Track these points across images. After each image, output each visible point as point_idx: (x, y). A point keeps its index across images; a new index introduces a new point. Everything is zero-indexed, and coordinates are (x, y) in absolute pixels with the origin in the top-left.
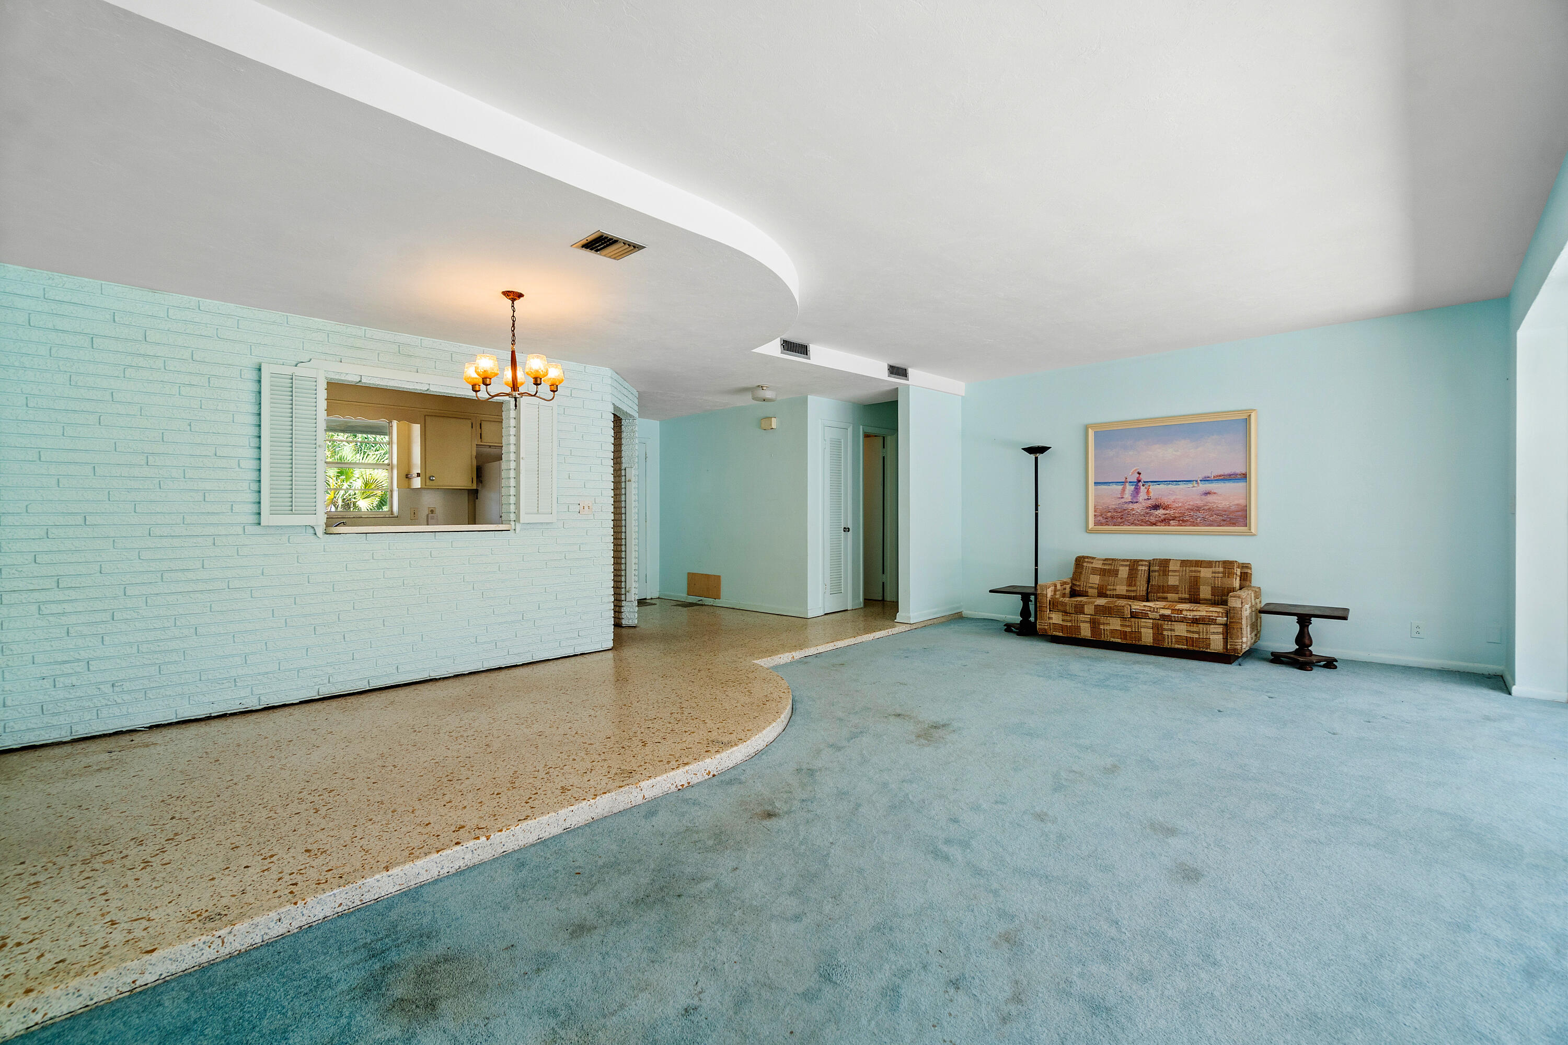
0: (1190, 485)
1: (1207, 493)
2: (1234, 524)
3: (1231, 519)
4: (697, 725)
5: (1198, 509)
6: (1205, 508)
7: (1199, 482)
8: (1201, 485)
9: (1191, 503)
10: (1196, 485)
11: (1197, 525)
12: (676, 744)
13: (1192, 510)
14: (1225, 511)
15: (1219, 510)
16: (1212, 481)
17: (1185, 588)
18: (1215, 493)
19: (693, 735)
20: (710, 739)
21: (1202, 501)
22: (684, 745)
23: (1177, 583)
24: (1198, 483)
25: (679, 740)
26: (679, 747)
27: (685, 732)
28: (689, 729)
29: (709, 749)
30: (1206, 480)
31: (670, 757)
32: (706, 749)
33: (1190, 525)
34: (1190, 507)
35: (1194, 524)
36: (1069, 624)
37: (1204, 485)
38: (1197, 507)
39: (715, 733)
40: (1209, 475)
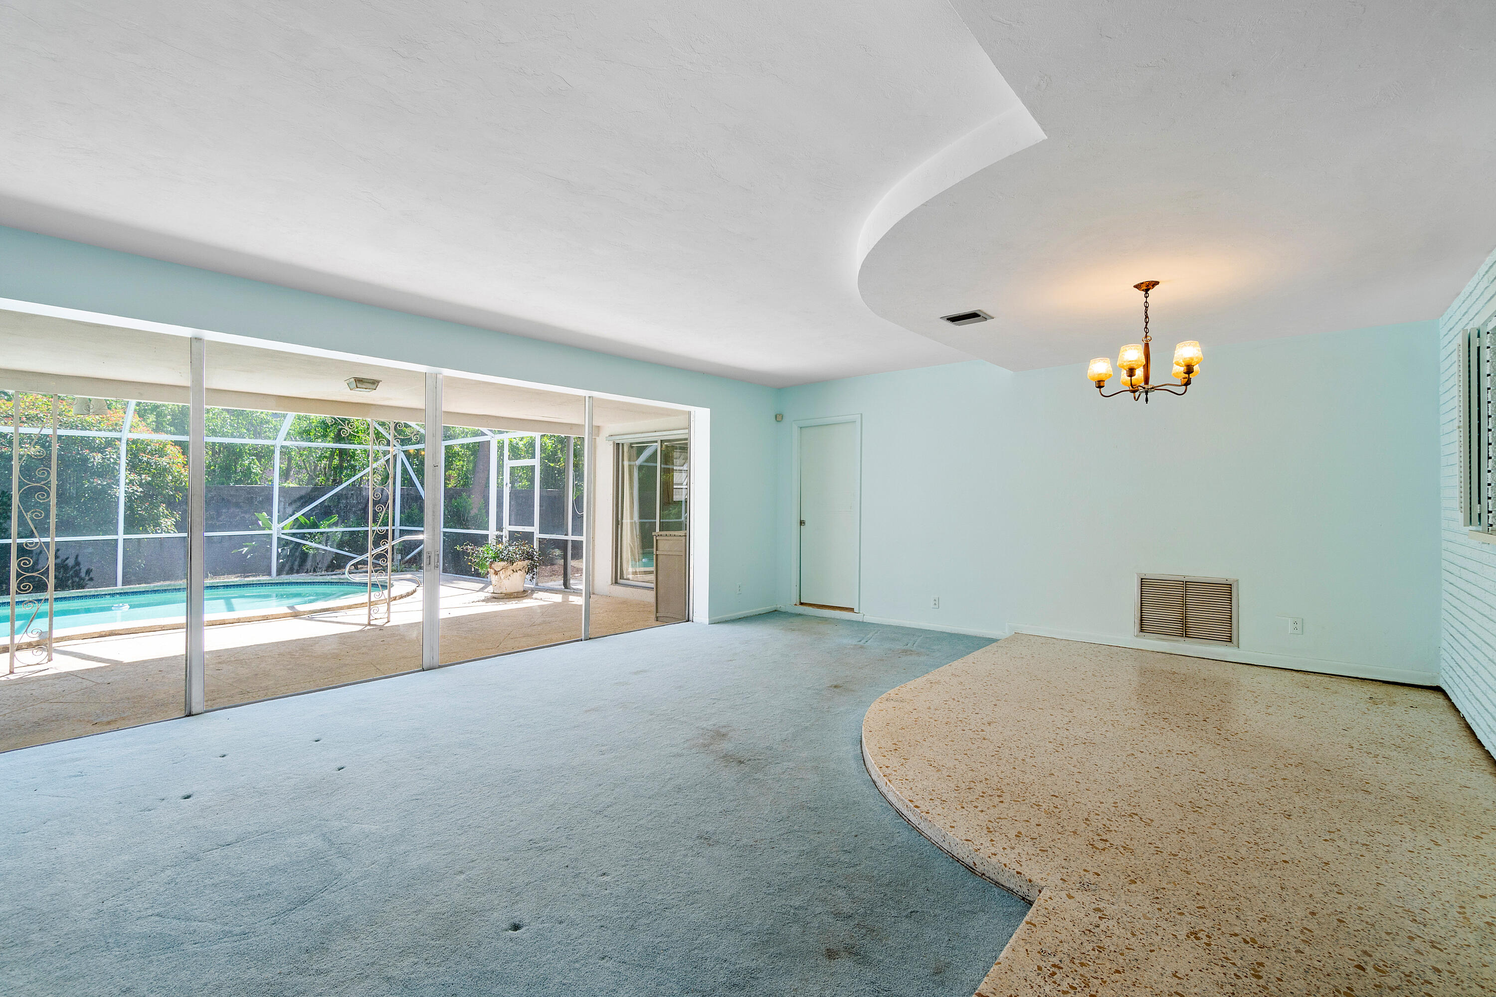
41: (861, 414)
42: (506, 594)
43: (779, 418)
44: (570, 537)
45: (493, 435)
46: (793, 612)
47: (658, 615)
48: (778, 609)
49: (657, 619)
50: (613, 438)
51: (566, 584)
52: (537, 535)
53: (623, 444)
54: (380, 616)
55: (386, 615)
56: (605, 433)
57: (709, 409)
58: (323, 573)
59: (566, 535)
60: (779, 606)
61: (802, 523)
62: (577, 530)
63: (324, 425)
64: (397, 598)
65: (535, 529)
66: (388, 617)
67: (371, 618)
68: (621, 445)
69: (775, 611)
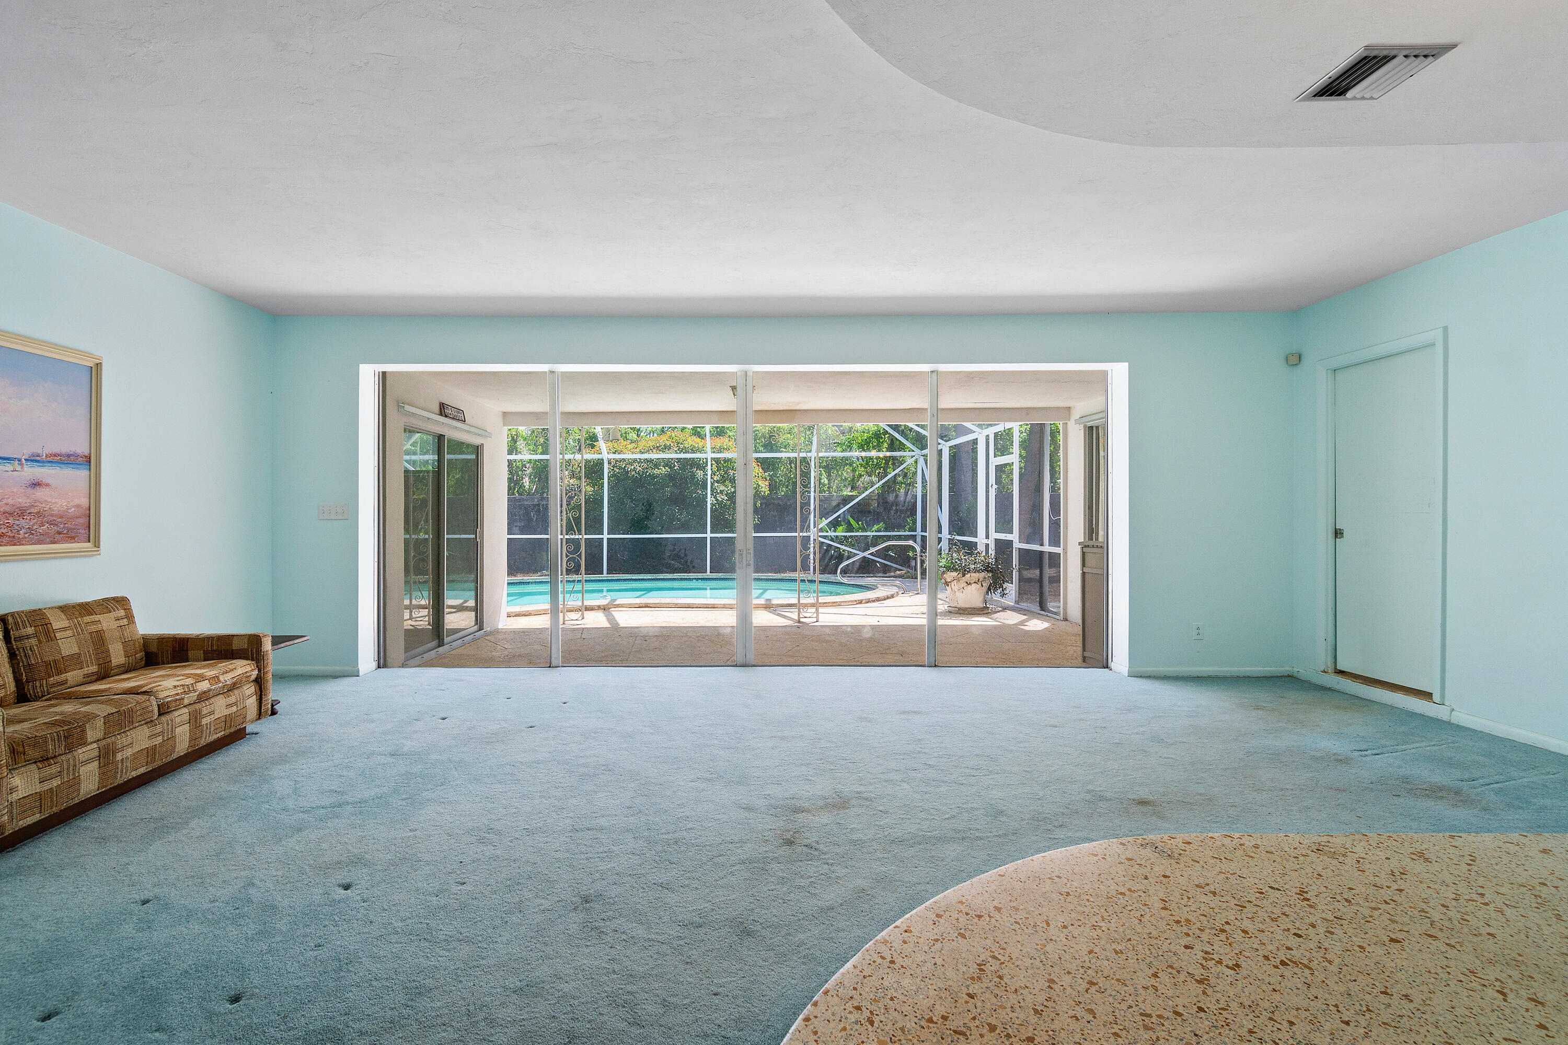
0: (9, 467)
1: (36, 485)
2: (72, 539)
3: (69, 529)
4: (1184, 902)
5: (21, 512)
6: (32, 510)
7: (24, 461)
8: (26, 468)
9: (10, 501)
10: (18, 468)
11: (19, 542)
12: (1238, 873)
13: (11, 514)
14: (61, 517)
15: (52, 515)
16: (43, 462)
17: (90, 656)
18: (47, 485)
19: (1201, 881)
20: (1173, 862)
21: (28, 497)
22: (1225, 866)
23: (75, 650)
24: (22, 465)
25: (1233, 880)
26: (1233, 867)
27: (1214, 894)
28: (1204, 899)
29: (1182, 846)
30: (34, 459)
31: (1253, 855)
32: (1188, 847)
33: (7, 544)
34: (7, 509)
35: (14, 541)
36: (55, 783)
37: (31, 470)
38: (20, 509)
39: (1159, 870)
40: (40, 452)
41: (1445, 329)
42: (959, 609)
43: (1295, 359)
44: (1047, 548)
45: (980, 430)
46: (1319, 682)
47: (1086, 654)
48: (1295, 674)
49: (1084, 659)
50: (1084, 419)
51: (1043, 606)
52: (1017, 545)
53: (1097, 428)
54: (808, 616)
55: (815, 615)
56: (1076, 415)
57: (1127, 363)
58: (853, 575)
59: (1042, 545)
60: (1296, 670)
61: (1338, 533)
62: (1055, 541)
63: (878, 435)
64: (863, 602)
65: (1014, 537)
66: (817, 617)
67: (801, 616)
68: (1094, 429)
69: (1289, 676)
